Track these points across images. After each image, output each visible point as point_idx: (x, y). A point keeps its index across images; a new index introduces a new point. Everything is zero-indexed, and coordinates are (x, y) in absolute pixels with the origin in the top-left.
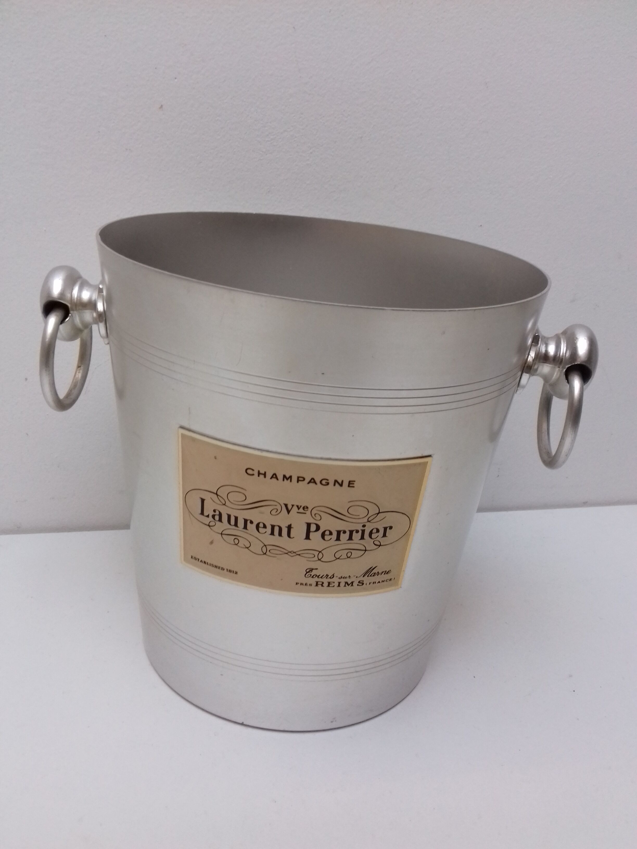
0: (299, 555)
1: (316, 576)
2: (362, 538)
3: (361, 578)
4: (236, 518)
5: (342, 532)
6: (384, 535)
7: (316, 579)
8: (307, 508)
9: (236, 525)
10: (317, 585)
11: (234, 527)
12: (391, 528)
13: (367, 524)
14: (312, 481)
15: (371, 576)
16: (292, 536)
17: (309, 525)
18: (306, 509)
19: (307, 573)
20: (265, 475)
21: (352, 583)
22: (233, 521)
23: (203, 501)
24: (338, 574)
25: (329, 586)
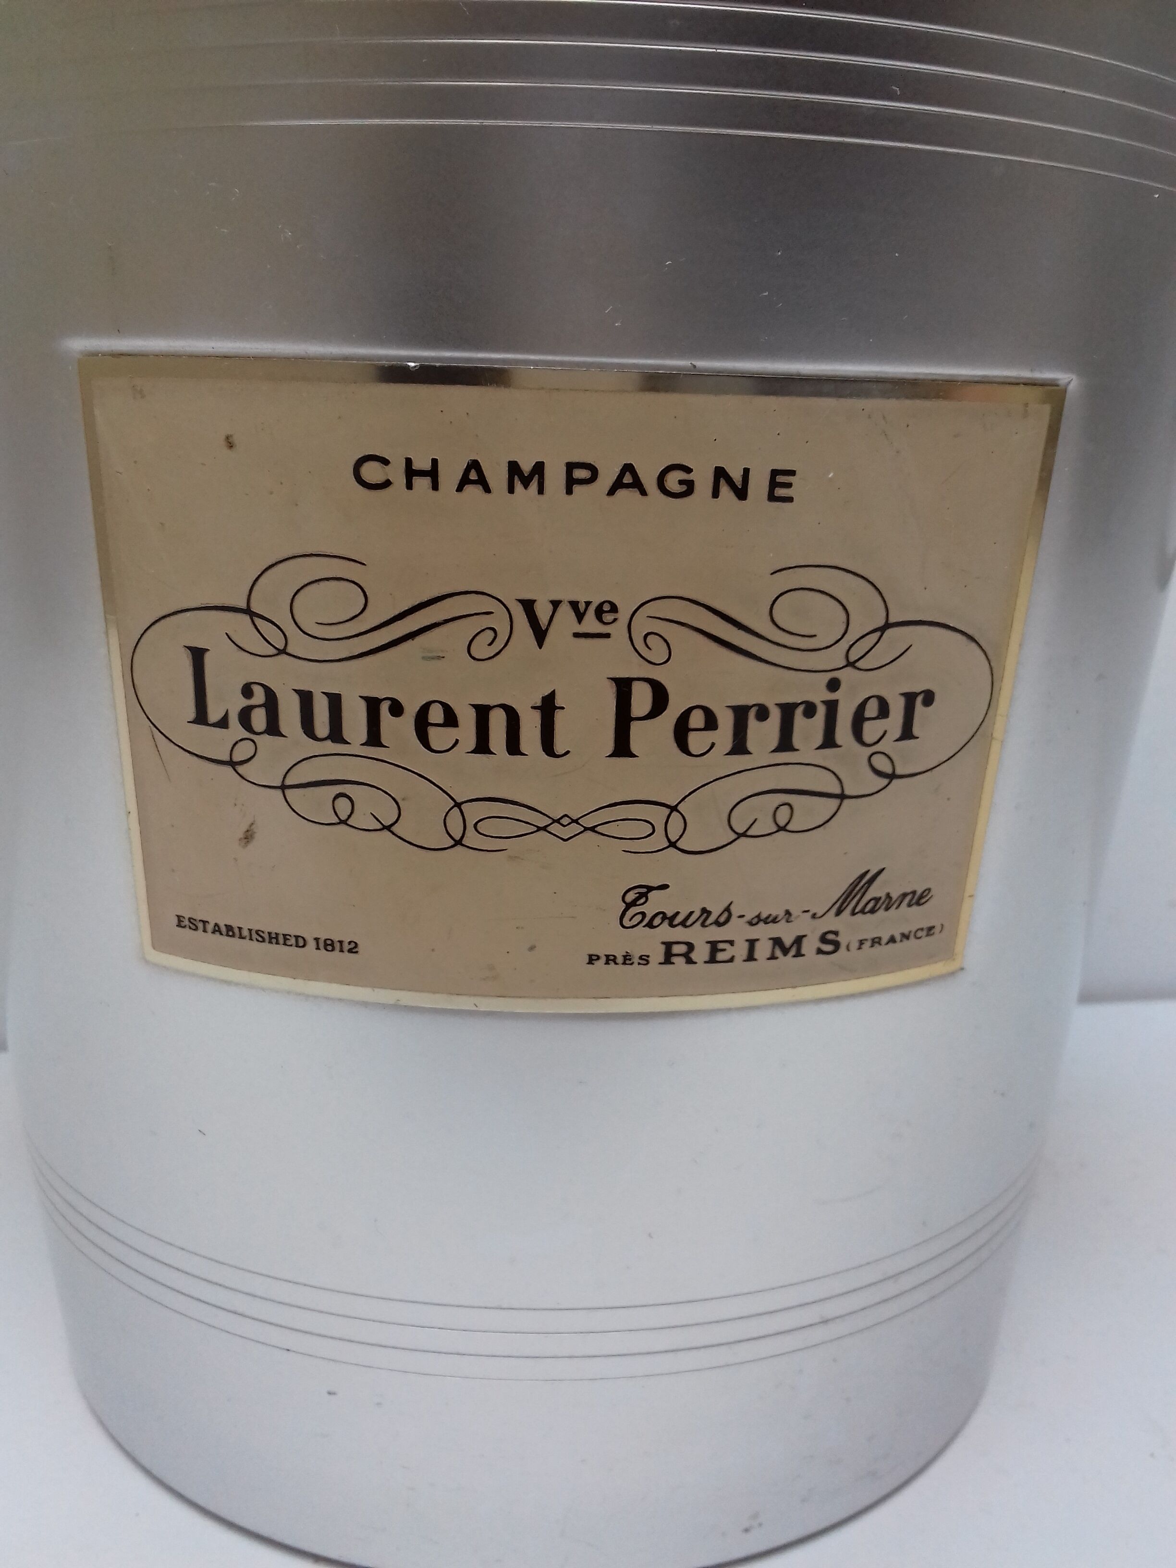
0: (593, 829)
1: (664, 916)
2: (829, 741)
3: (830, 923)
4: (335, 701)
5: (752, 714)
6: (907, 733)
7: (665, 932)
8: (614, 609)
9: (336, 735)
10: (668, 958)
11: (330, 747)
12: (929, 698)
13: (846, 676)
14: (628, 479)
15: (862, 911)
16: (559, 749)
17: (623, 687)
18: (608, 617)
19: (629, 906)
20: (433, 474)
21: (799, 940)
22: (322, 724)
23: (198, 655)
24: (745, 907)
25: (712, 960)
